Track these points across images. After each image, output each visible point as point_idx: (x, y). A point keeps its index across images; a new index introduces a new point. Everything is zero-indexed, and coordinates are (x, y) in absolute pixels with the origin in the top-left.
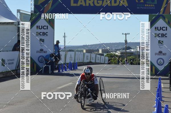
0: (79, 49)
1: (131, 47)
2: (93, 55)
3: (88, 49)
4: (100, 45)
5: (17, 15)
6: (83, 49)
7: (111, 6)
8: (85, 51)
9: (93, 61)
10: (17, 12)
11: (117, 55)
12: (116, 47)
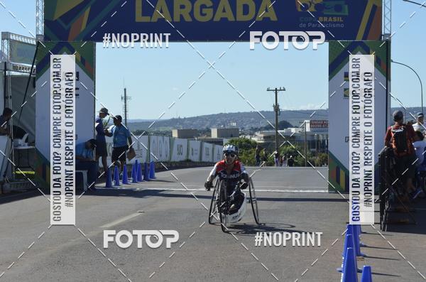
0: (162, 129)
1: (290, 123)
2: (195, 144)
3: (185, 128)
4: (213, 119)
5: (3, 45)
6: (170, 128)
7: (236, 21)
8: (175, 134)
9: (195, 158)
10: (3, 39)
11: (256, 143)
12: (253, 122)
